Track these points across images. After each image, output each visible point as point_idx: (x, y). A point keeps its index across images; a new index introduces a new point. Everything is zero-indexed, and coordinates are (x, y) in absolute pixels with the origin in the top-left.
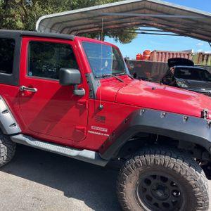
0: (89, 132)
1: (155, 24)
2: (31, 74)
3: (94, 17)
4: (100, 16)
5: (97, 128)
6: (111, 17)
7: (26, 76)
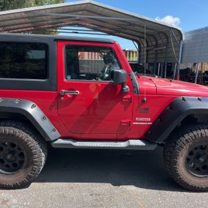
0: (134, 123)
1: (87, 24)
2: (69, 77)
3: (35, 16)
4: (41, 16)
5: (141, 119)
6: (49, 17)
7: (65, 80)
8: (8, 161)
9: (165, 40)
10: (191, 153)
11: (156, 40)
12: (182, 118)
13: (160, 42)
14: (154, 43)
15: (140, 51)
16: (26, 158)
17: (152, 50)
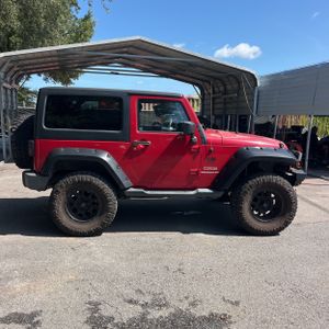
2: (141, 129)
7: (138, 132)
8: (82, 209)
9: (236, 86)
10: (255, 200)
11: (225, 85)
12: (245, 166)
13: (229, 87)
14: (222, 88)
15: (203, 100)
16: (100, 206)
17: (219, 98)
